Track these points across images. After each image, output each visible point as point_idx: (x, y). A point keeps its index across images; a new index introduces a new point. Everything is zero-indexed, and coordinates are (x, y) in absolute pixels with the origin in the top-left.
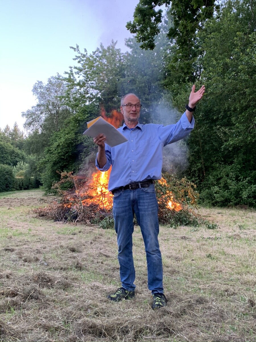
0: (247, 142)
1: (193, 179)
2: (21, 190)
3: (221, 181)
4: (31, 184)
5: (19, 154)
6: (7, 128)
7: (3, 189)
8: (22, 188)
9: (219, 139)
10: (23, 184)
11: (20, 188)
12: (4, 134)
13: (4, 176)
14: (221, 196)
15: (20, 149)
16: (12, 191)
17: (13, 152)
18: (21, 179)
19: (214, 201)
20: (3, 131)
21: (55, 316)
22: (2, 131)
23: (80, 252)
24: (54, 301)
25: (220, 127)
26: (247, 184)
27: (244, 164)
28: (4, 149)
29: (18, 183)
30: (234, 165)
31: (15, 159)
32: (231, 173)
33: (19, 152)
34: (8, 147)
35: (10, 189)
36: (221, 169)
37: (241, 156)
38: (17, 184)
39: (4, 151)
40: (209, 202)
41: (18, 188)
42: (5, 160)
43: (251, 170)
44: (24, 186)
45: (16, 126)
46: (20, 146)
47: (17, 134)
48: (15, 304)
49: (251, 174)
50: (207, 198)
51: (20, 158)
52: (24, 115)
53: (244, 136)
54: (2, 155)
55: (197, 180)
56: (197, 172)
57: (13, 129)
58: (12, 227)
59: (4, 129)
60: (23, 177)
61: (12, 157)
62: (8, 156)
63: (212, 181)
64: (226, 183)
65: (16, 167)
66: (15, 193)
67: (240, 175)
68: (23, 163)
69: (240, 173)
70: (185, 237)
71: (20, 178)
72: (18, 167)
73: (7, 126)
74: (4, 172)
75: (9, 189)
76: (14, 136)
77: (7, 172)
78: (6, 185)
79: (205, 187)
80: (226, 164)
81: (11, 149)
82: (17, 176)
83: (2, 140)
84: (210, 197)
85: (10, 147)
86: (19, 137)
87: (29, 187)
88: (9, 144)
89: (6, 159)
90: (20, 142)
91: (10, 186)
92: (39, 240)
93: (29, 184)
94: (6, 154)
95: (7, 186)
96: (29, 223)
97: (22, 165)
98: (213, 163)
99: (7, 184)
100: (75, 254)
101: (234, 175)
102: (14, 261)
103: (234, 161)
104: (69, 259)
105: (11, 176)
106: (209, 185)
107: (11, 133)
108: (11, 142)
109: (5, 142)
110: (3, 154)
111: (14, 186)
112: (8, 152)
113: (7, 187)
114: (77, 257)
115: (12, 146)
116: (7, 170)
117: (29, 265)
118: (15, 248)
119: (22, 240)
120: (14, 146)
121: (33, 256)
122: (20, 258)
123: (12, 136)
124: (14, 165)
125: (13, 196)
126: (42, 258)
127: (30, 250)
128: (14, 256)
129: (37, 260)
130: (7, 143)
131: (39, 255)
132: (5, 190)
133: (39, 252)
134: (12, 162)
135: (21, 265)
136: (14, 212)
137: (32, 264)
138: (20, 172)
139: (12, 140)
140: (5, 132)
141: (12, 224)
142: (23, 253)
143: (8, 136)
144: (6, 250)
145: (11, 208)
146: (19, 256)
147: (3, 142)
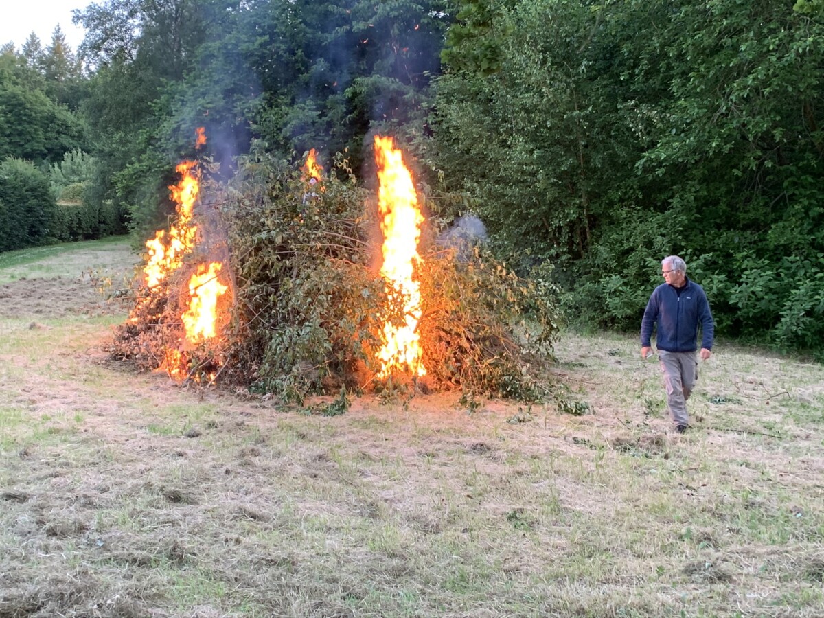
0: (707, 152)
1: (553, 251)
2: (76, 240)
3: (631, 258)
4: (104, 223)
5: (69, 124)
6: (33, 41)
7: (22, 240)
8: (77, 234)
9: (632, 136)
10: (80, 223)
11: (71, 234)
12: (23, 61)
13: (24, 202)
14: (626, 303)
15: (72, 109)
16: (49, 244)
17: (52, 118)
18: (76, 207)
19: (606, 316)
20: (21, 52)
22: (18, 53)
23: (192, 503)
25: (636, 106)
26: (699, 271)
27: (699, 211)
28: (25, 108)
29: (67, 219)
30: (671, 214)
31: (56, 138)
32: (660, 238)
33: (69, 117)
34: (36, 102)
35: (43, 240)
36: (634, 225)
37: (692, 191)
38: (62, 224)
39: (25, 115)
40: (592, 319)
41: (65, 235)
42: (29, 141)
43: (719, 227)
44: (83, 229)
45: (58, 38)
46: (72, 98)
47: (63, 61)
49: (717, 240)
50: (589, 305)
51: (73, 138)
52: (78, 18)
53: (701, 134)
54: (19, 128)
55: (564, 253)
56: (565, 230)
57: (52, 46)
58: (34, 402)
59: (24, 44)
60: (79, 203)
61: (49, 134)
62: (36, 130)
63: (605, 259)
64: (645, 267)
65: (60, 167)
66: (55, 254)
67: (683, 244)
68: (80, 154)
69: (686, 238)
70: (482, 445)
71: (70, 204)
72: (65, 168)
73: (33, 36)
74: (25, 189)
75: (38, 240)
76: (53, 67)
77: (32, 190)
78: (30, 229)
79: (586, 274)
80: (649, 210)
81: (45, 109)
82: (64, 197)
83: (19, 80)
84: (597, 302)
85: (42, 104)
86: (70, 72)
87: (98, 230)
88: (38, 92)
89: (30, 138)
90: (72, 88)
91: (42, 229)
92: (95, 459)
93: (100, 222)
94: (30, 123)
95: (33, 232)
96: (80, 386)
97: (78, 159)
98: (611, 204)
99: (33, 226)
100: (176, 512)
101: (668, 242)
103: (670, 203)
104: (159, 526)
105: (45, 200)
106: (595, 269)
107: (44, 59)
108: (45, 88)
109: (27, 88)
110: (20, 124)
111: (55, 231)
112: (35, 118)
113: (32, 234)
114: (181, 523)
115: (48, 100)
116: (32, 183)
117: (59, 548)
118: (32, 489)
119: (52, 460)
120: (54, 100)
121: (73, 516)
122: (40, 523)
123: (49, 66)
124: (53, 160)
125: (49, 269)
126: (93, 524)
127: (69, 495)
128: (25, 517)
129: (82, 529)
130: (32, 89)
131: (87, 512)
132: (28, 242)
133: (89, 503)
134: (50, 150)
135: (39, 548)
136: (44, 340)
137: (70, 542)
138: (71, 186)
139: (47, 80)
140: (29, 53)
141: (35, 391)
142: (50, 508)
143: (35, 67)
144: (9, 497)
145: (39, 324)
146: (37, 517)
147: (19, 87)
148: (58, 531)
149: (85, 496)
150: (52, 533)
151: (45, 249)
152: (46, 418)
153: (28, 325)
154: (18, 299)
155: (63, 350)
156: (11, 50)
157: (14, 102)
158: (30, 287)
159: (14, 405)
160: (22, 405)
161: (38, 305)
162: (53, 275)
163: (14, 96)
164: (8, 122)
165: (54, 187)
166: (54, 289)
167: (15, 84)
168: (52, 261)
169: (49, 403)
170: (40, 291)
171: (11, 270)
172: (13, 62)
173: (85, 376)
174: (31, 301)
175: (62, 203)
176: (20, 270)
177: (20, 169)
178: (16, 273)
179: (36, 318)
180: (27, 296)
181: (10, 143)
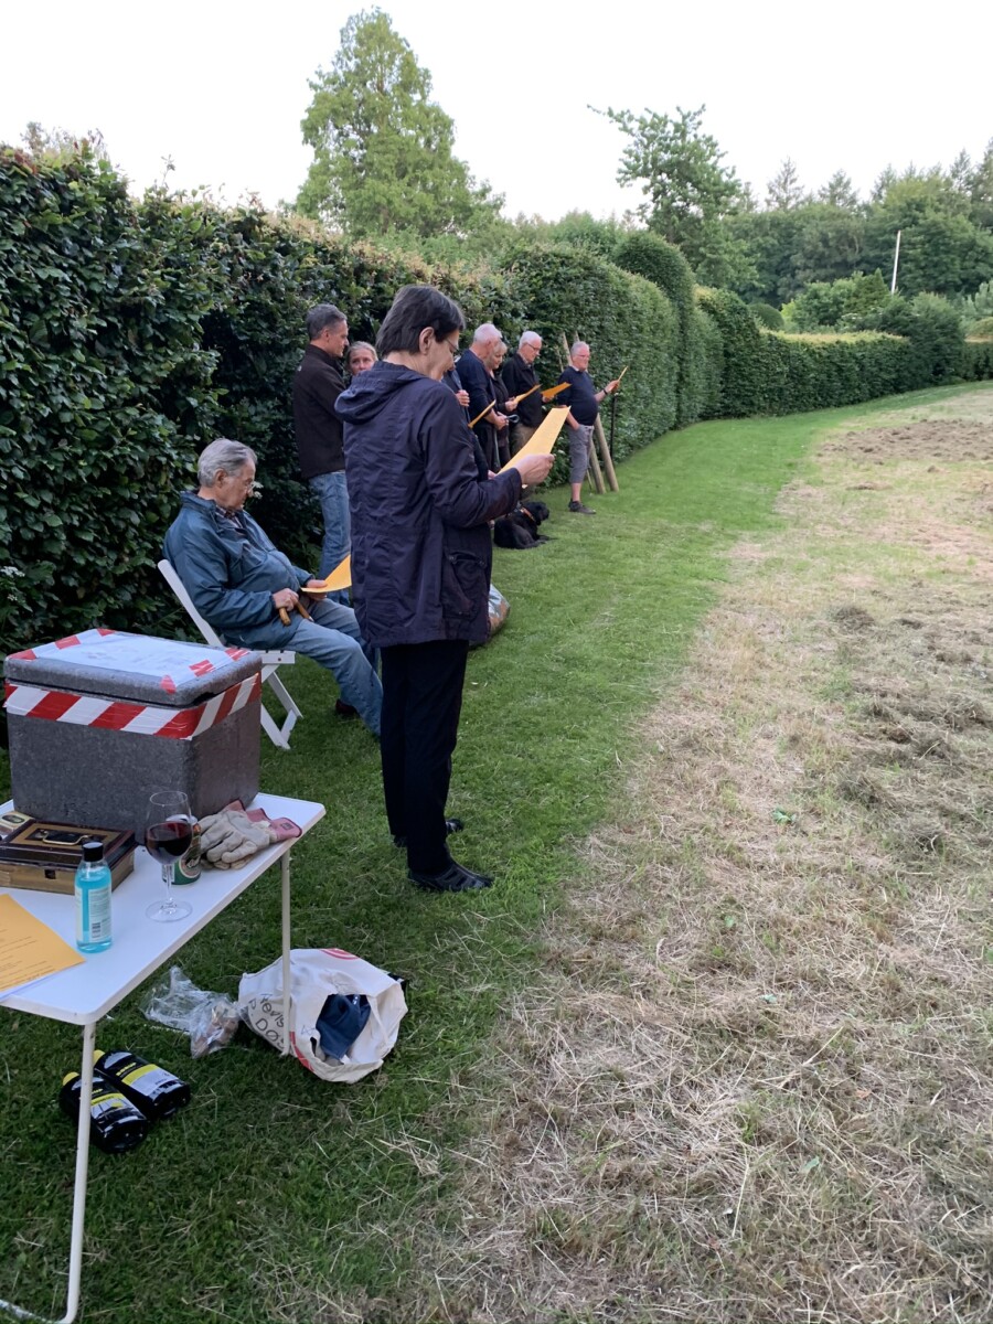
2: (980, 379)
6: (962, 159)
7: (925, 380)
8: (983, 373)
10: (987, 360)
11: (976, 373)
12: (949, 183)
13: (933, 341)
16: (952, 383)
17: (972, 245)
18: (986, 344)
20: (948, 174)
21: (966, 797)
22: (944, 175)
24: (973, 768)
28: (944, 237)
29: (974, 357)
31: (974, 268)
34: (957, 228)
35: (947, 380)
38: (968, 362)
39: (944, 244)
41: (971, 374)
42: (944, 272)
48: (902, 757)
54: (936, 259)
57: (982, 162)
58: (929, 542)
59: (952, 164)
61: (967, 264)
62: (953, 260)
65: (973, 299)
66: (956, 394)
71: (980, 341)
72: (979, 300)
73: (963, 154)
74: (935, 326)
75: (942, 380)
76: (981, 187)
77: (942, 327)
78: (935, 368)
81: (966, 235)
82: (974, 333)
83: (942, 207)
85: (964, 230)
88: (960, 217)
89: (945, 269)
91: (947, 368)
92: (985, 601)
94: (947, 252)
95: (938, 371)
96: (974, 531)
99: (938, 365)
102: (916, 655)
105: (953, 337)
107: (972, 178)
108: (969, 211)
109: (950, 214)
110: (936, 255)
111: (960, 370)
112: (953, 247)
113: (936, 373)
115: (970, 226)
116: (942, 320)
117: (946, 672)
118: (925, 619)
119: (944, 596)
120: (976, 225)
121: (961, 648)
122: (931, 648)
123: (976, 186)
124: (967, 291)
125: (950, 411)
126: (979, 657)
127: (958, 629)
128: (918, 642)
129: (968, 660)
130: (954, 215)
131: (974, 647)
132: (931, 382)
133: (976, 639)
134: (964, 281)
135: (929, 668)
136: (942, 483)
137: (956, 669)
138: (984, 320)
139: (972, 202)
140: (955, 175)
141: (932, 532)
142: (940, 637)
143: (960, 189)
144: (905, 622)
145: (937, 468)
146: (929, 643)
147: (941, 214)
148: (946, 658)
149: (973, 633)
150: (941, 658)
151: (947, 389)
152: (939, 558)
153: (927, 468)
154: (918, 441)
155: (960, 495)
156: (937, 173)
157: (933, 230)
158: (931, 429)
159: (910, 543)
160: (917, 544)
161: (938, 448)
162: (954, 417)
163: (935, 224)
164: (925, 253)
165: (964, 323)
166: (954, 432)
167: (937, 210)
168: (953, 402)
169: (943, 545)
170: (939, 434)
171: (911, 411)
172: (938, 186)
173: (979, 523)
174: (931, 444)
175: (971, 340)
176: (921, 411)
177: (933, 305)
178: (917, 414)
179: (934, 462)
180: (926, 439)
181: (924, 276)
